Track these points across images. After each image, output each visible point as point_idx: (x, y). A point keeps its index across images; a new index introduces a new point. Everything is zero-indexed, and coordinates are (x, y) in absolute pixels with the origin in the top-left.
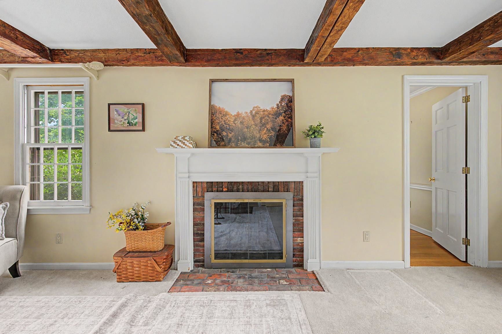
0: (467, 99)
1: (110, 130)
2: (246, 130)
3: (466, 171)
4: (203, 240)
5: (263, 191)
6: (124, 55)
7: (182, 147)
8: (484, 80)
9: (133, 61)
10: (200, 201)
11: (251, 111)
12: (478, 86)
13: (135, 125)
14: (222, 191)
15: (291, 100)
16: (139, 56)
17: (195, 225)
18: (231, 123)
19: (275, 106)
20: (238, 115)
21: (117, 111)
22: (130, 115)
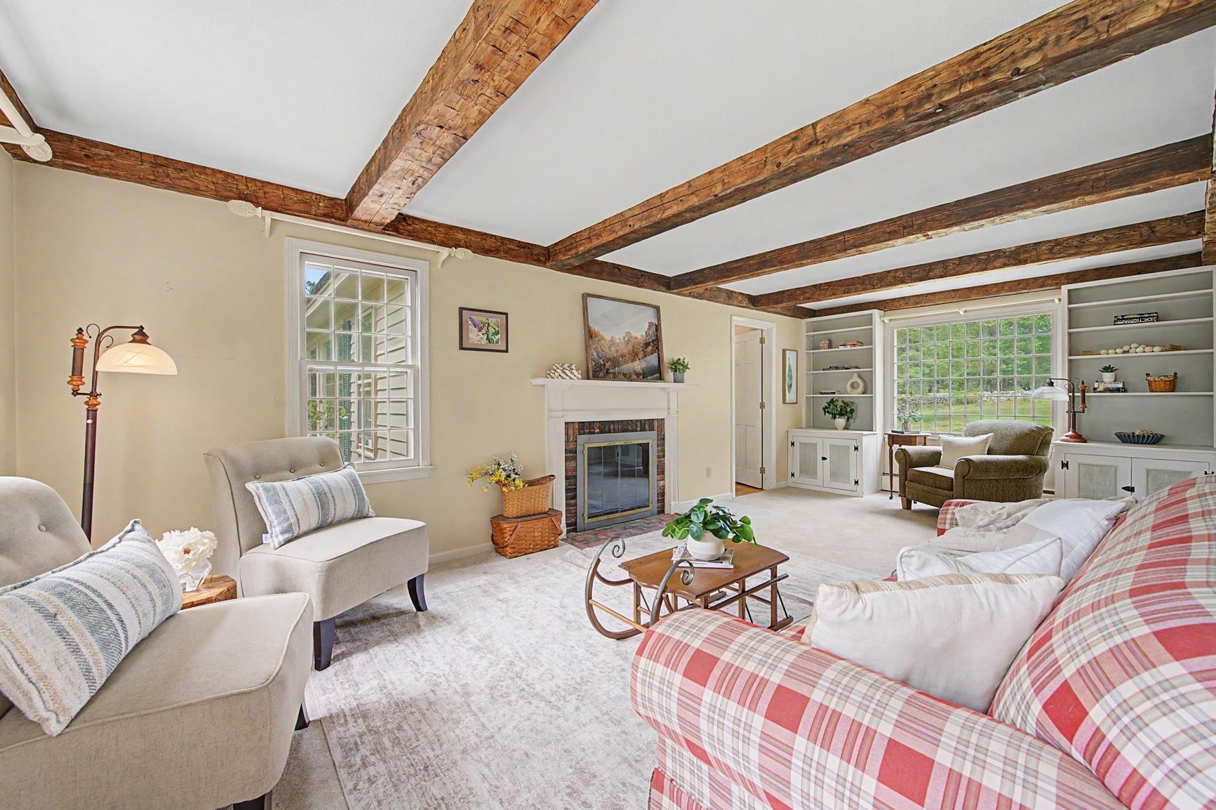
0: (762, 341)
1: (462, 348)
2: (621, 359)
3: (762, 406)
4: (575, 497)
5: (632, 431)
6: (490, 243)
7: (571, 378)
8: (773, 326)
9: (502, 254)
10: (572, 447)
11: (624, 338)
12: (770, 330)
13: (497, 342)
14: (594, 433)
15: (658, 328)
16: (510, 249)
17: (567, 478)
18: (607, 350)
19: (644, 334)
20: (612, 341)
21: (472, 320)
22: (491, 329)
